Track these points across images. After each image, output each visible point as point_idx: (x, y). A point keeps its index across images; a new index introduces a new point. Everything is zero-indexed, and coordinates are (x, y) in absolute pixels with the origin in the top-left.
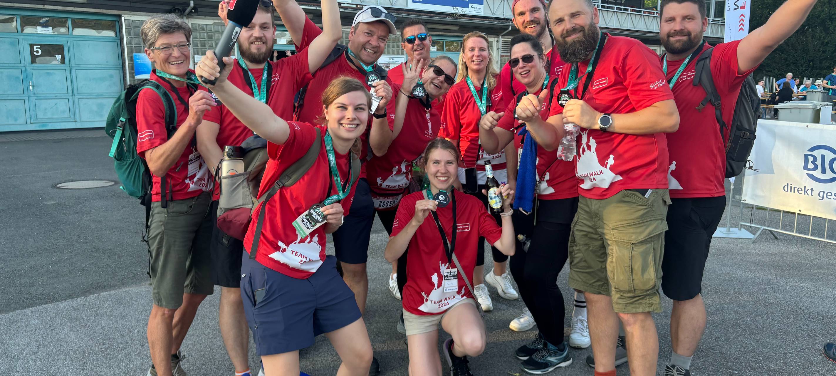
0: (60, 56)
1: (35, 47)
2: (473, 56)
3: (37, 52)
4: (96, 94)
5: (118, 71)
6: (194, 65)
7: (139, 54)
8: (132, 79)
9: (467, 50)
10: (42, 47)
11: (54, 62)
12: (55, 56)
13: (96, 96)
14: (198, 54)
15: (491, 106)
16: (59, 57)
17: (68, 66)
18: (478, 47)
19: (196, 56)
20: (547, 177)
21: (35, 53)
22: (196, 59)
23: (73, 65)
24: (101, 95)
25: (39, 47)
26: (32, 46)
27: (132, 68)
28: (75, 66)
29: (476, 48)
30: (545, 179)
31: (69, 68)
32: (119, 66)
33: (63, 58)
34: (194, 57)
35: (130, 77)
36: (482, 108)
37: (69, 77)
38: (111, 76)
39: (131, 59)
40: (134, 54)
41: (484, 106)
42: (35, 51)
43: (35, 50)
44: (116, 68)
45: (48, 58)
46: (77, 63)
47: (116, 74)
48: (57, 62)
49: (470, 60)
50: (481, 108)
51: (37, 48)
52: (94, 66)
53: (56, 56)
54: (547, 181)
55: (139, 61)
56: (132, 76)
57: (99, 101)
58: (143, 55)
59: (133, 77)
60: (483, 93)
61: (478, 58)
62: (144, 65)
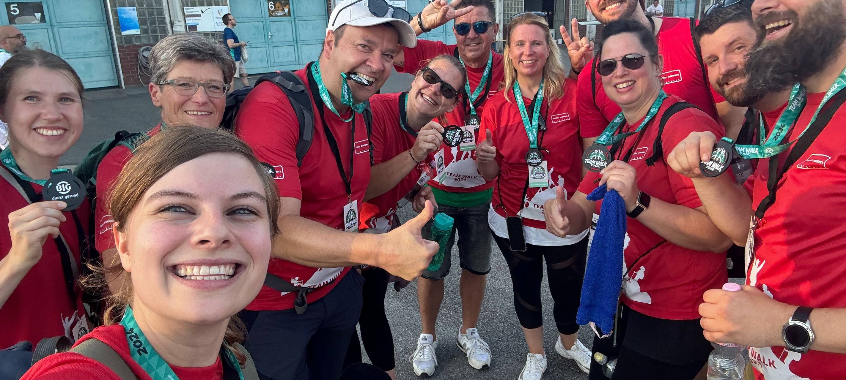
0: (40, 14)
1: (12, 6)
2: (522, 54)
3: (15, 11)
4: (82, 53)
5: (103, 28)
6: (185, 18)
7: (123, 8)
8: (118, 36)
9: (513, 45)
10: (20, 5)
11: (35, 22)
12: (35, 16)
13: (83, 55)
14: (187, 5)
15: (546, 131)
16: (38, 15)
17: (50, 24)
18: (529, 41)
19: (185, 8)
20: (640, 274)
21: (12, 13)
22: (185, 11)
23: (55, 24)
24: (87, 54)
25: (16, 5)
26: (8, 5)
27: (117, 23)
28: (56, 24)
29: (526, 41)
30: (637, 278)
31: (50, 27)
32: (104, 22)
33: (43, 16)
34: (183, 8)
35: (116, 33)
36: (532, 133)
37: (51, 36)
38: (96, 33)
39: (116, 13)
40: (118, 8)
41: (534, 130)
42: (12, 11)
43: (12, 9)
44: (101, 23)
45: (27, 18)
46: (58, 21)
47: (102, 31)
48: (37, 22)
49: (517, 61)
50: (530, 134)
51: (13, 7)
52: (77, 23)
53: (36, 14)
54: (640, 282)
55: (124, 16)
56: (118, 32)
57: (87, 60)
58: (127, 8)
59: (120, 33)
60: (535, 109)
61: (530, 58)
62: (130, 20)
